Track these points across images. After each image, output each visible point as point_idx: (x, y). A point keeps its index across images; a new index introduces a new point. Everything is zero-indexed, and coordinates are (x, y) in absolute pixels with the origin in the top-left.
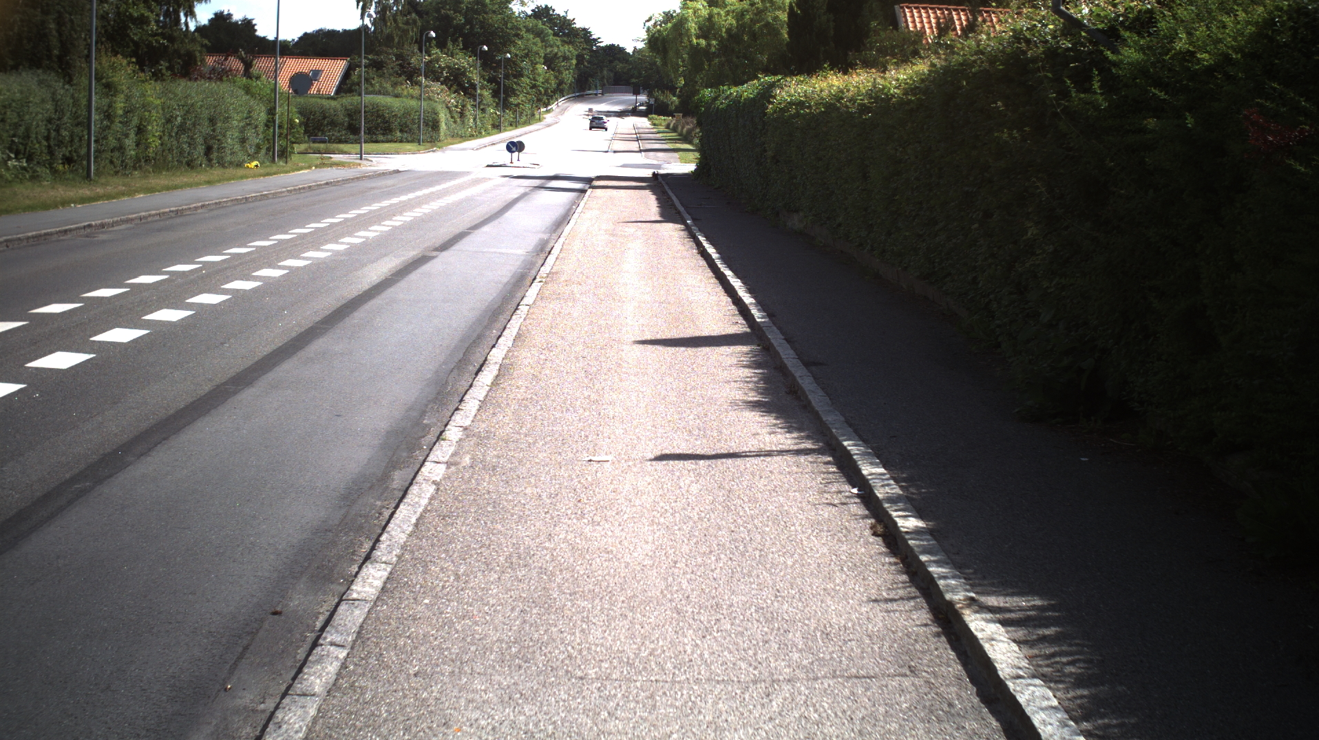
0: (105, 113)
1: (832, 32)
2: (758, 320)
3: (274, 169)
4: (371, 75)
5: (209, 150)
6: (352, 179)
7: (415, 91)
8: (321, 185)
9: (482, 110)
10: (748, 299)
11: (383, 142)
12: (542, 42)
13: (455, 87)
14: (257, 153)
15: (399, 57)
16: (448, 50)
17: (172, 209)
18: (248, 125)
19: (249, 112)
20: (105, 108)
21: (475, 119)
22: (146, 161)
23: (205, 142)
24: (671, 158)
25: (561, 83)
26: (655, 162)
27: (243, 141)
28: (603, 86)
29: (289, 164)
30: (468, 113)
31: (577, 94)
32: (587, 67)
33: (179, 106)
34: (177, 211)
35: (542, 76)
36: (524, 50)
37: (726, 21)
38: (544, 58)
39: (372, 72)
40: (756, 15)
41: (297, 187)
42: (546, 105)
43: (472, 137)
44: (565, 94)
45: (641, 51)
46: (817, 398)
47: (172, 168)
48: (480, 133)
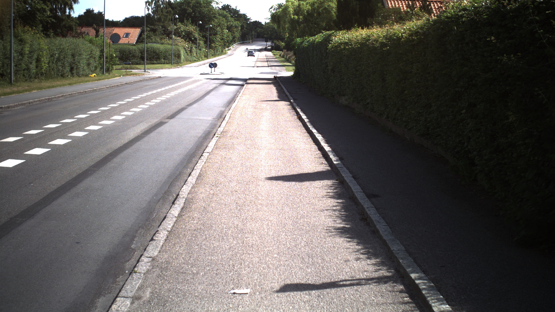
0: (19, 52)
1: (358, 10)
2: (335, 163)
3: (103, 77)
4: (151, 35)
5: (72, 69)
6: (139, 81)
7: (170, 42)
8: (123, 84)
9: (200, 49)
10: (327, 148)
11: (156, 64)
12: (226, 20)
13: (188, 40)
14: (95, 70)
15: (163, 27)
16: (185, 23)
17: (46, 98)
18: (91, 57)
19: (91, 51)
20: (20, 51)
21: (196, 54)
22: (41, 74)
23: (70, 66)
24: (282, 69)
25: (234, 38)
26: (275, 71)
27: (89, 64)
28: (252, 39)
29: (111, 75)
30: (193, 51)
31: (241, 42)
32: (245, 31)
33: (57, 49)
34: (49, 99)
35: (226, 35)
36: (217, 23)
37: (306, 7)
38: (227, 27)
39: (151, 33)
40: (320, 4)
41: (111, 86)
42: (228, 47)
43: (195, 61)
44: (236, 42)
45: (268, 23)
46: (382, 228)
47: (54, 77)
48: (199, 59)
